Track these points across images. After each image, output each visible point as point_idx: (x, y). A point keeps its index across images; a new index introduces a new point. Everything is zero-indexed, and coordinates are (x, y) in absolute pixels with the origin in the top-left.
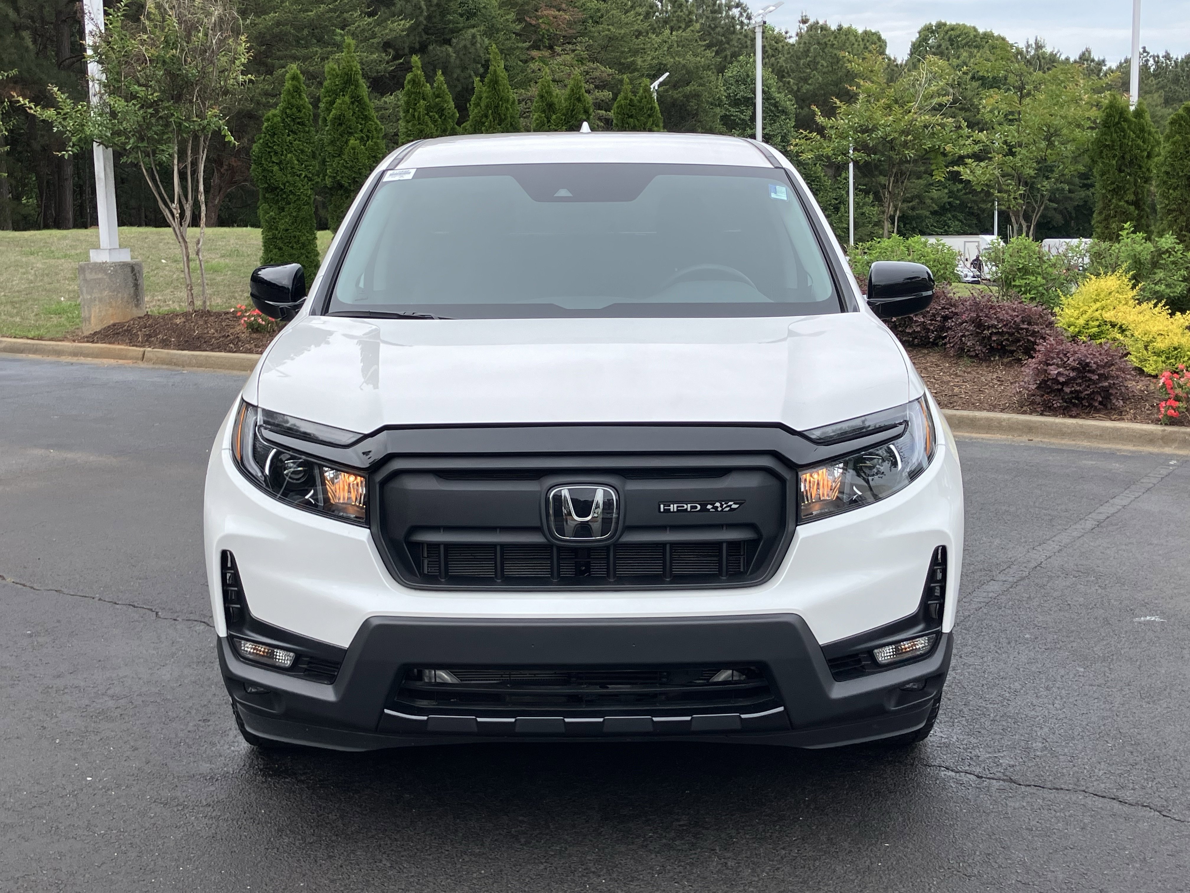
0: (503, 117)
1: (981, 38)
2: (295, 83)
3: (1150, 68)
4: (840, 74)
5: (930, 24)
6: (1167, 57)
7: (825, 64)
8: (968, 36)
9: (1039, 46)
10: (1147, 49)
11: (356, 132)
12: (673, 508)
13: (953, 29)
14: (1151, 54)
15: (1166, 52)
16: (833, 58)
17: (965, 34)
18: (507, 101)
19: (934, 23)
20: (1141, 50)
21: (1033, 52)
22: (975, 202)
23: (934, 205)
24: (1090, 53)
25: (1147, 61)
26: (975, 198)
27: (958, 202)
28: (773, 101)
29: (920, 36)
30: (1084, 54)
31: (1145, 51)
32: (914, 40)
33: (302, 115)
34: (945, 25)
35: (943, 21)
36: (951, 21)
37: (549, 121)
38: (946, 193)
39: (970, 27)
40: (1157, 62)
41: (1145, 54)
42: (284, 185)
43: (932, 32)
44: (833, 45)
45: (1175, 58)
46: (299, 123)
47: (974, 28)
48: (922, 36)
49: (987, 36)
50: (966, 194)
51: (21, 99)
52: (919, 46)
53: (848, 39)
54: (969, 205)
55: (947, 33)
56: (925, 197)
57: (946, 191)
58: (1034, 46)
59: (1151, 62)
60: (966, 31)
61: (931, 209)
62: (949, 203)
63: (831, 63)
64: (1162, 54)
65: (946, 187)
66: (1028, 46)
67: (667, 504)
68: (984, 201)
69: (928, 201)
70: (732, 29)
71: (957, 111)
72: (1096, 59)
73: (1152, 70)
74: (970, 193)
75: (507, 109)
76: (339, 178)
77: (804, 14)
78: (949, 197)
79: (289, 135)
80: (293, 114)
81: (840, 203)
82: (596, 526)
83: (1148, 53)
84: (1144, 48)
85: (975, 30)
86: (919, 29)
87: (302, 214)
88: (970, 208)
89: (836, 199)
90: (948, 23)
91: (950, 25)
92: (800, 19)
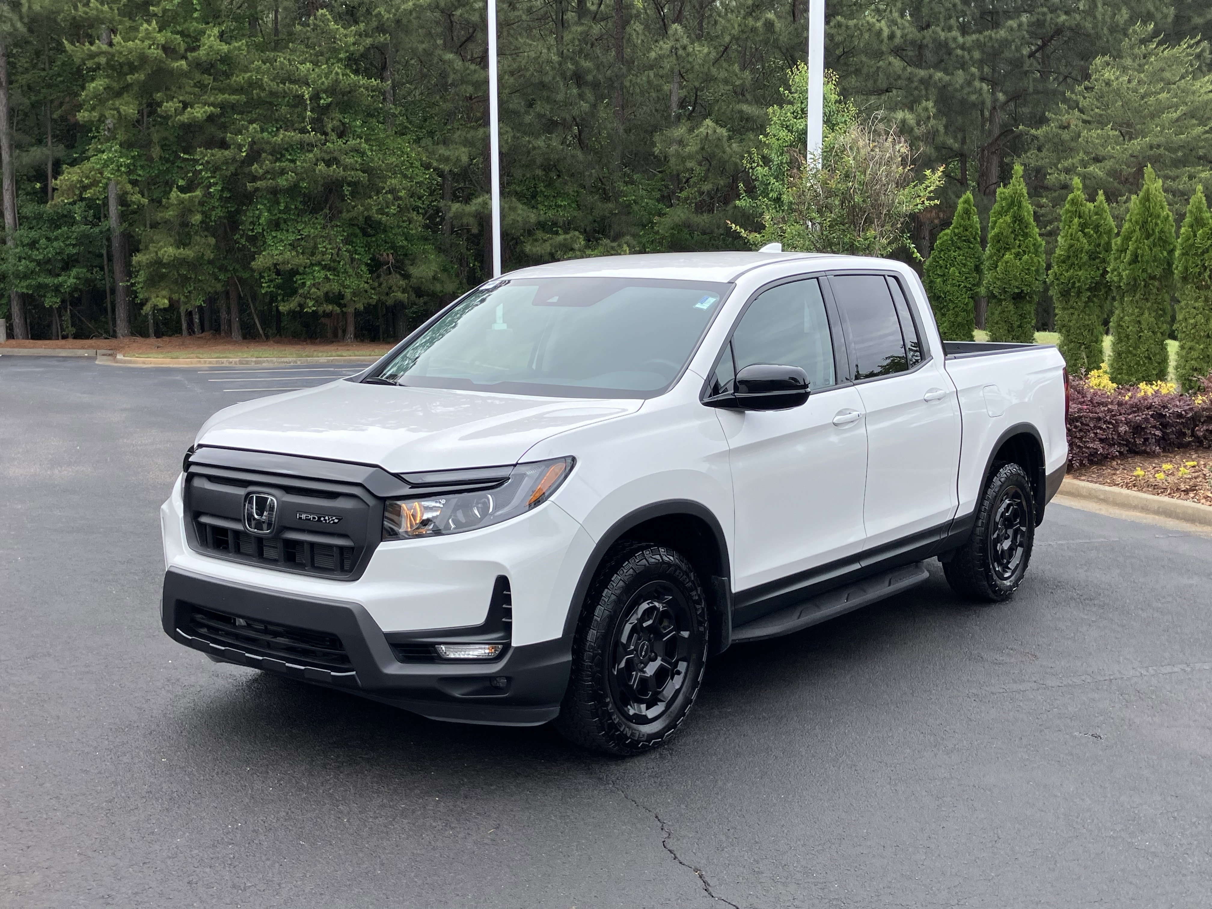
0: (1151, 232)
2: (966, 205)
11: (1014, 248)
18: (1158, 216)
33: (967, 233)
37: (1195, 236)
42: (945, 294)
46: (965, 241)
51: (734, 225)
67: (299, 513)
75: (1156, 224)
76: (991, 288)
79: (955, 252)
80: (959, 233)
82: (266, 524)
87: (959, 319)
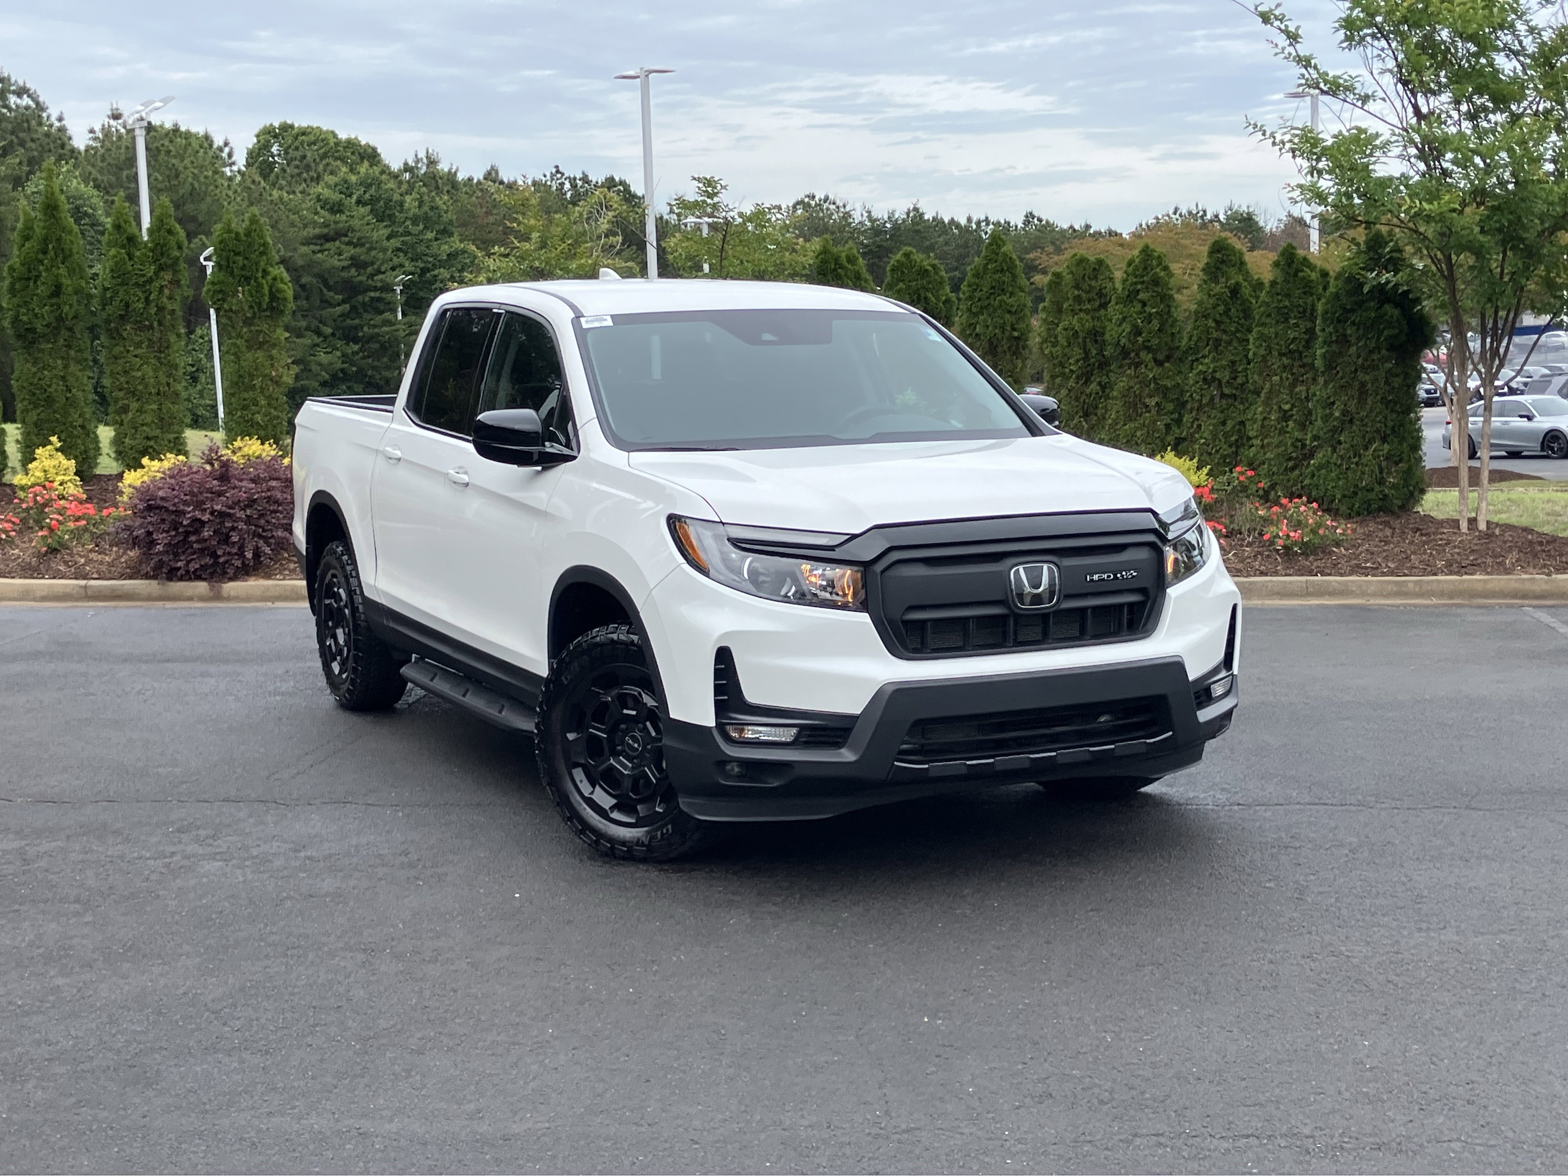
1: (344, 148)
3: (565, 194)
4: (182, 192)
5: (271, 125)
6: (585, 179)
7: (160, 178)
8: (328, 144)
9: (432, 162)
10: (561, 169)
12: (1096, 577)
13: (303, 134)
14: (566, 175)
15: (583, 173)
16: (170, 169)
17: (323, 140)
19: (276, 124)
20: (554, 170)
21: (423, 170)
22: (374, 368)
23: (323, 373)
24: (497, 173)
25: (562, 184)
26: (376, 363)
27: (354, 369)
28: (100, 228)
29: (259, 142)
30: (489, 173)
31: (558, 172)
32: (250, 146)
34: (292, 127)
35: (289, 122)
36: (300, 121)
38: (339, 358)
39: (327, 132)
40: (574, 186)
41: (559, 176)
43: (276, 136)
44: (169, 152)
45: (594, 182)
47: (333, 132)
48: (262, 141)
49: (351, 145)
50: (364, 358)
52: (259, 155)
53: (190, 144)
54: (370, 373)
55: (296, 138)
56: (310, 361)
57: (339, 354)
58: (425, 161)
59: (567, 186)
60: (323, 136)
61: (319, 378)
62: (342, 370)
63: (168, 176)
64: (579, 176)
65: (337, 349)
66: (418, 161)
67: (1092, 575)
68: (388, 368)
69: (315, 368)
70: (26, 125)
71: (343, 247)
72: (506, 181)
73: (569, 195)
74: (369, 357)
77: (115, 106)
78: (343, 362)
81: (197, 370)
82: (1046, 596)
83: (563, 174)
84: (557, 167)
85: (335, 135)
86: (256, 131)
88: (371, 377)
89: (192, 366)
90: (296, 125)
91: (299, 128)
92: (109, 113)
